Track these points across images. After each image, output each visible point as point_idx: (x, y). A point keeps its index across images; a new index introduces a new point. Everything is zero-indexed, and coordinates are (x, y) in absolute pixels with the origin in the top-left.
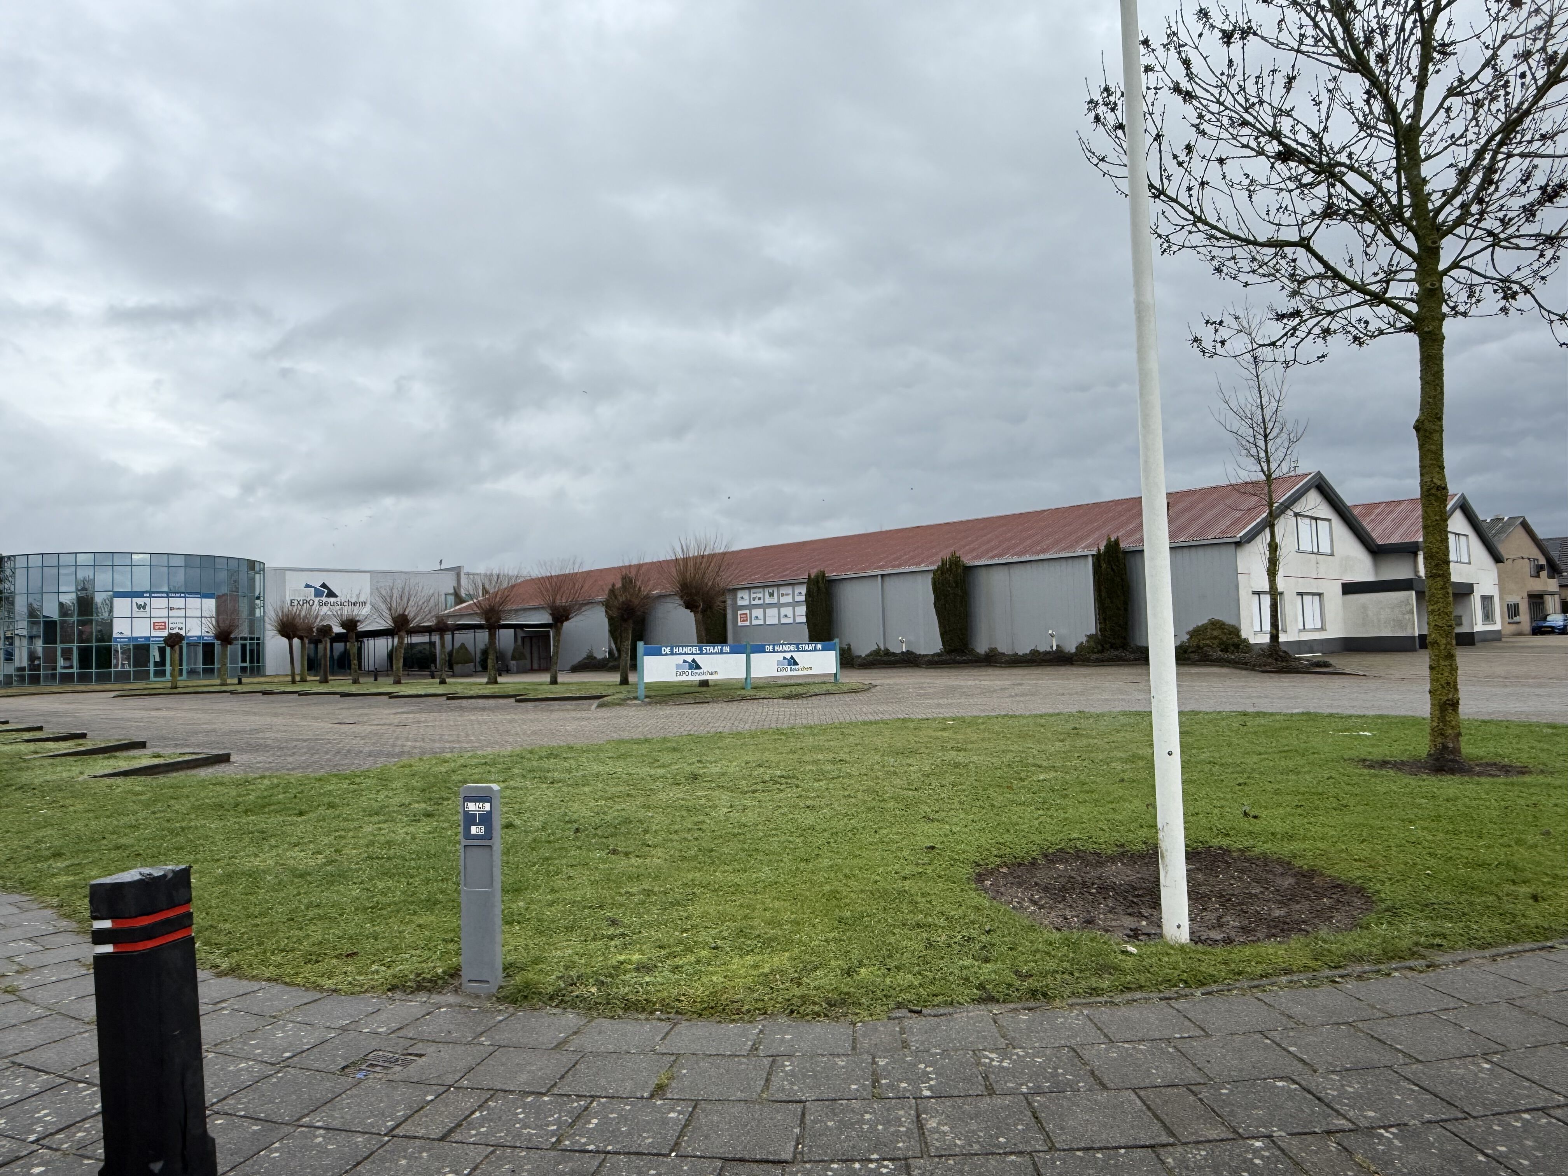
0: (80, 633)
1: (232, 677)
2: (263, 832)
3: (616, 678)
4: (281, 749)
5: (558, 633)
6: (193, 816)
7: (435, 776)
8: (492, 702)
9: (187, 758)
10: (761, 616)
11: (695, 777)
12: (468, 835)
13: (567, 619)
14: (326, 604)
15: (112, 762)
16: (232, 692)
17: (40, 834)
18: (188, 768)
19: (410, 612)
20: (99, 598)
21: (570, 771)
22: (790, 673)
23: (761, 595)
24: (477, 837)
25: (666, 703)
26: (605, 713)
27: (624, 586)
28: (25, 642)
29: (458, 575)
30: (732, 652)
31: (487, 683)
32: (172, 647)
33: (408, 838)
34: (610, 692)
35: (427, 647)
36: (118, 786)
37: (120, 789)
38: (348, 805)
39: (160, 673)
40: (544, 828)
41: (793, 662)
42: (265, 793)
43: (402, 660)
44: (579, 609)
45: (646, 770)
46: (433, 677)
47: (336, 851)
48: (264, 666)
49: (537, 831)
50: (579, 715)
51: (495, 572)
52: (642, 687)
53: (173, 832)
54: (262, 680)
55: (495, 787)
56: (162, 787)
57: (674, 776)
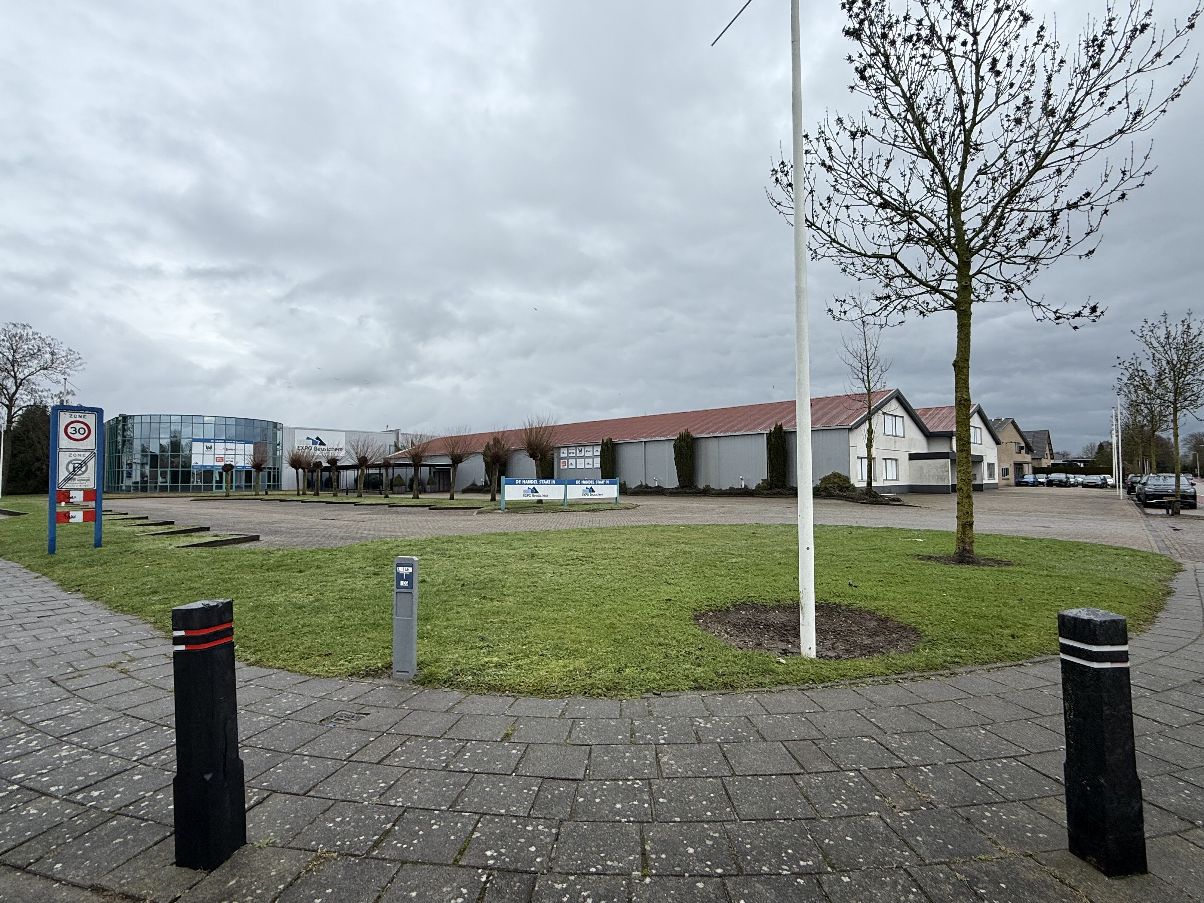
0: (172, 462)
1: (262, 490)
2: (277, 582)
3: (488, 497)
4: (290, 533)
5: (455, 470)
6: (236, 572)
7: (380, 551)
8: (415, 509)
9: (234, 537)
10: (574, 463)
11: (533, 556)
12: (398, 586)
13: (461, 462)
14: (319, 449)
15: (189, 539)
16: (261, 500)
17: (145, 579)
18: (234, 543)
19: (369, 455)
20: (184, 442)
21: (459, 550)
22: (590, 497)
23: (574, 451)
24: (403, 587)
25: (518, 512)
26: (481, 517)
27: (494, 444)
28: (139, 467)
29: (397, 434)
30: (556, 484)
31: (413, 498)
32: (227, 472)
33: (364, 587)
34: (484, 505)
35: (378, 476)
36: (192, 553)
37: (193, 555)
38: (329, 567)
39: (219, 487)
40: (443, 583)
41: (592, 490)
42: (280, 559)
43: (363, 484)
44: (468, 456)
45: (505, 551)
46: (381, 494)
47: (320, 594)
48: (281, 485)
49: (439, 585)
50: (466, 518)
51: (419, 433)
52: (504, 503)
53: (224, 581)
54: (280, 493)
55: (415, 558)
56: (218, 554)
57: (521, 555)
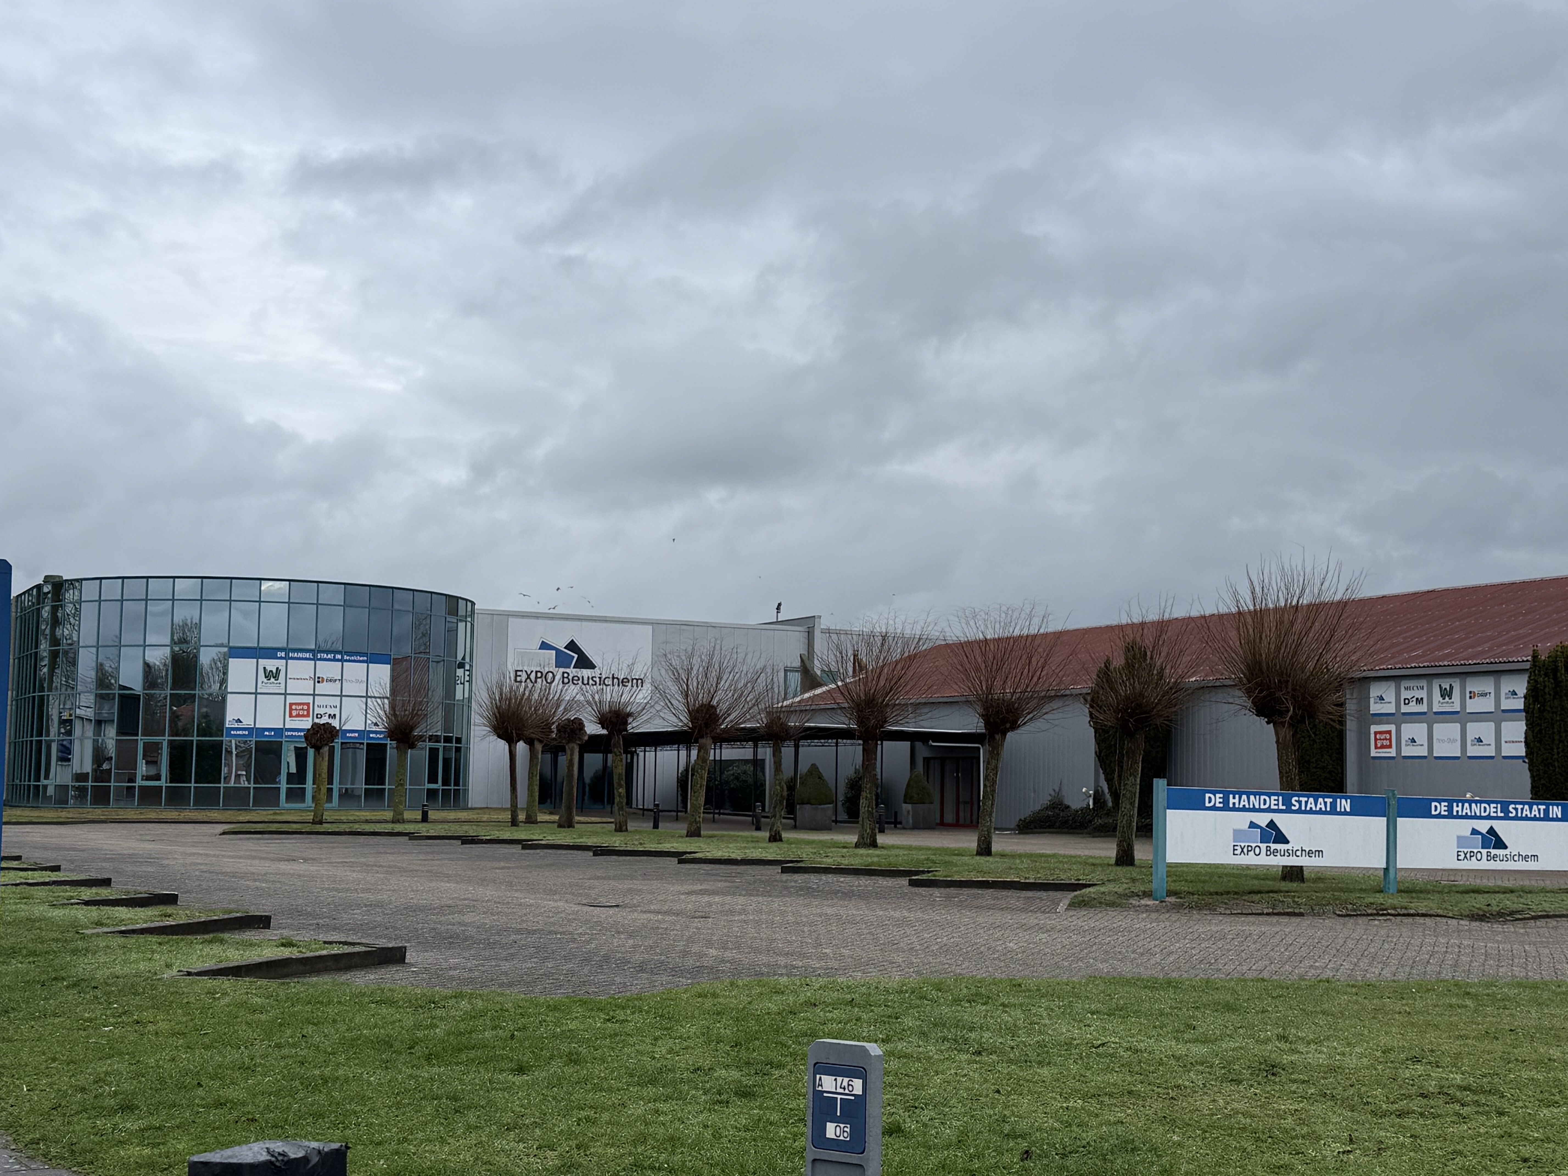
0: (175, 717)
1: (412, 808)
2: (455, 1099)
3: (1107, 850)
4: (490, 945)
5: (995, 754)
6: (342, 1059)
7: (758, 1019)
8: (864, 882)
9: (336, 950)
10: (1422, 739)
11: (1272, 1069)
12: (819, 1139)
13: (1014, 726)
14: (574, 680)
15: (216, 949)
16: (411, 836)
17: (103, 1067)
18: (339, 970)
19: (722, 700)
20: (206, 657)
21: (1013, 1031)
22: (1485, 865)
23: (1423, 694)
24: (835, 1144)
25: (1211, 908)
26: (1085, 920)
27: (1129, 666)
28: (90, 730)
29: (810, 634)
30: (1355, 812)
31: (857, 846)
32: (317, 749)
33: (708, 1134)
34: (1095, 877)
35: (750, 768)
36: (225, 994)
37: (227, 1000)
38: (603, 1060)
39: (296, 795)
40: (960, 1143)
41: (1494, 841)
42: (462, 1026)
43: (703, 793)
44: (1038, 707)
45: (1169, 1045)
46: (758, 829)
47: (578, 1147)
48: (466, 791)
49: (948, 1147)
50: (1032, 920)
51: (880, 628)
52: (1162, 872)
53: (309, 1085)
54: (463, 815)
55: (875, 1049)
56: (293, 1000)
57: (1227, 1065)
